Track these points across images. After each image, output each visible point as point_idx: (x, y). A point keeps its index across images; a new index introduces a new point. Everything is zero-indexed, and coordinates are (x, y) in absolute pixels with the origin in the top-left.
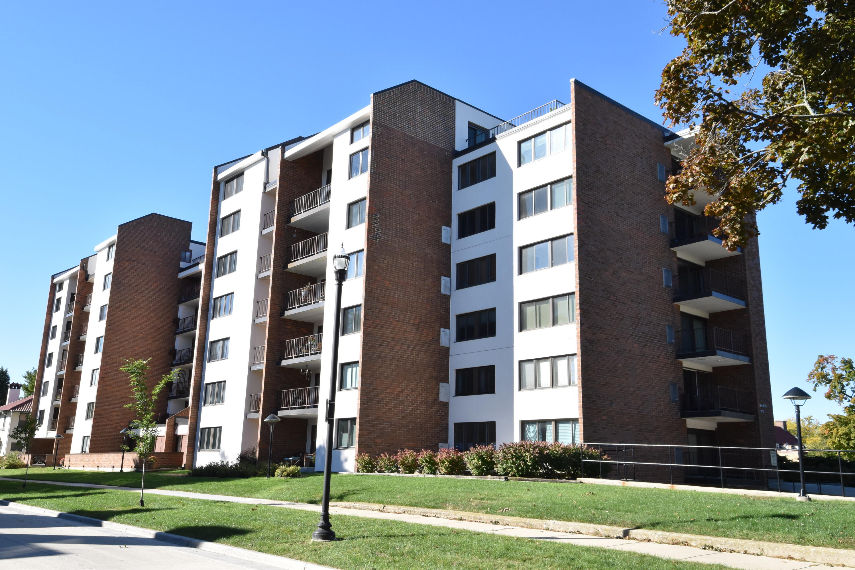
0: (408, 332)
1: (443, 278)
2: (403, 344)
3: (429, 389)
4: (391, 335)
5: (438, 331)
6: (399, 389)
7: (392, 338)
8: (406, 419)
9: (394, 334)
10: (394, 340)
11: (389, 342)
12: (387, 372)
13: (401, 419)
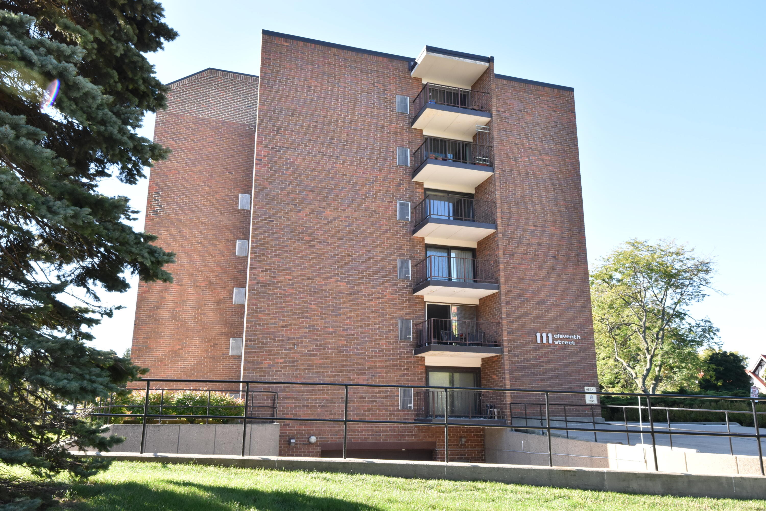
0: (193, 294)
1: (238, 242)
2: (187, 305)
3: (217, 344)
4: (171, 299)
5: (231, 290)
6: (180, 347)
7: (172, 300)
8: (186, 374)
9: (175, 297)
10: (175, 303)
11: (168, 304)
12: (164, 332)
13: (180, 374)
